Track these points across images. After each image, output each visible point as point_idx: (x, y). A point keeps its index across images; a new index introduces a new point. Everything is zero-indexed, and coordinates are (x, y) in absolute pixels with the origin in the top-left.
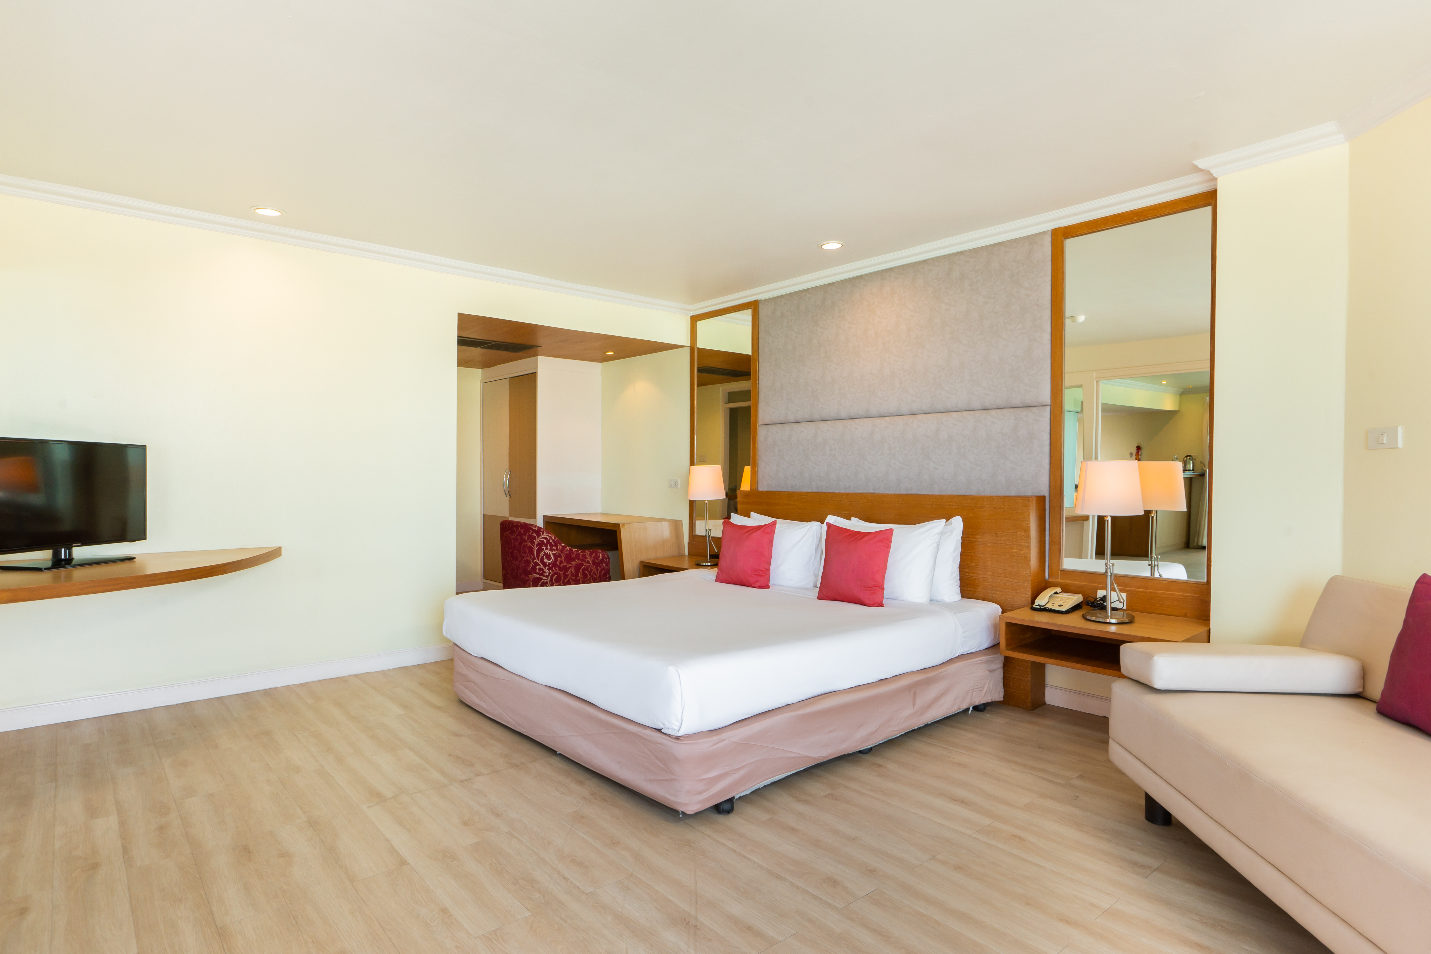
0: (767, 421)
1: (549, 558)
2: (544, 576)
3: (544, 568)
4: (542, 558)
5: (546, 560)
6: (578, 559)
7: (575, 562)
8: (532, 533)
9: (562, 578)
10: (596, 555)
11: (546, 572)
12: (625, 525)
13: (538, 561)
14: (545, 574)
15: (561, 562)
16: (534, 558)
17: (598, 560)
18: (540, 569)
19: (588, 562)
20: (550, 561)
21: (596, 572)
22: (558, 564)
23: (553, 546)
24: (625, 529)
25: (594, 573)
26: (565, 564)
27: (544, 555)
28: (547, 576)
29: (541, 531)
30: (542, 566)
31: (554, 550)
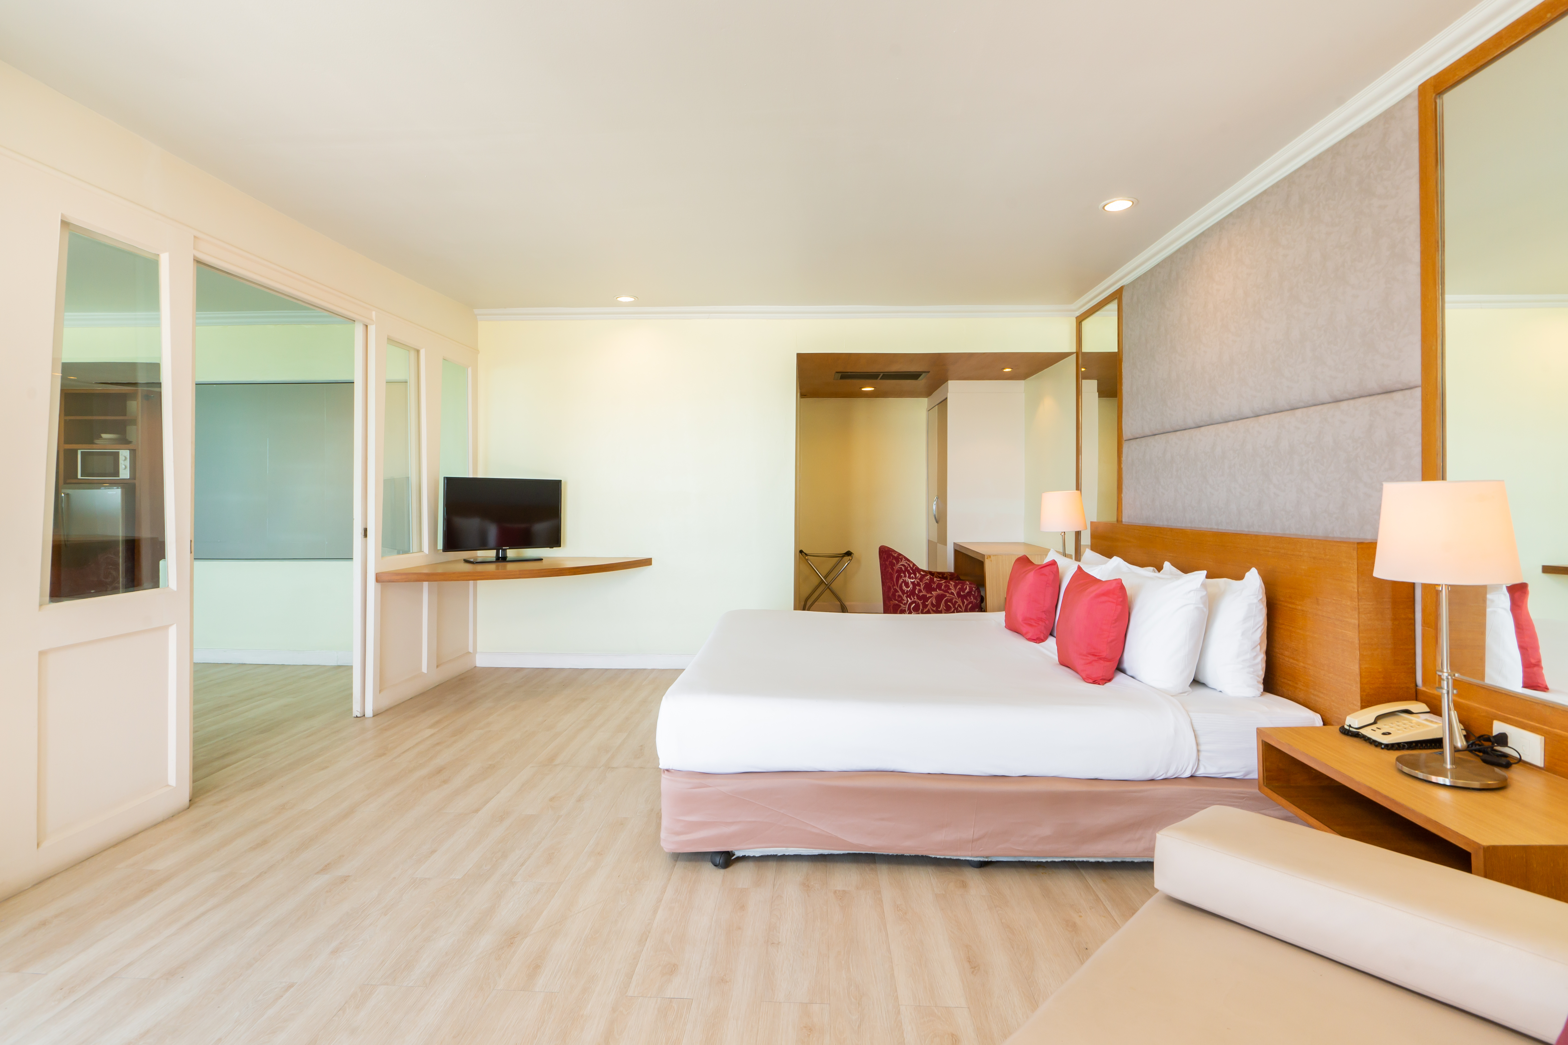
1: (907, 586)
2: (902, 603)
3: (902, 596)
4: (901, 584)
5: (904, 588)
6: (940, 589)
7: (936, 592)
8: (892, 559)
9: (921, 607)
10: (962, 586)
11: (904, 600)
13: (897, 588)
14: (904, 602)
15: (920, 591)
16: (894, 585)
17: (964, 592)
18: (899, 596)
19: (952, 594)
20: (909, 589)
21: (962, 605)
22: (917, 593)
23: (911, 574)
25: (959, 606)
26: (924, 593)
27: (902, 582)
28: (905, 604)
29: (900, 558)
30: (900, 593)
31: (913, 578)
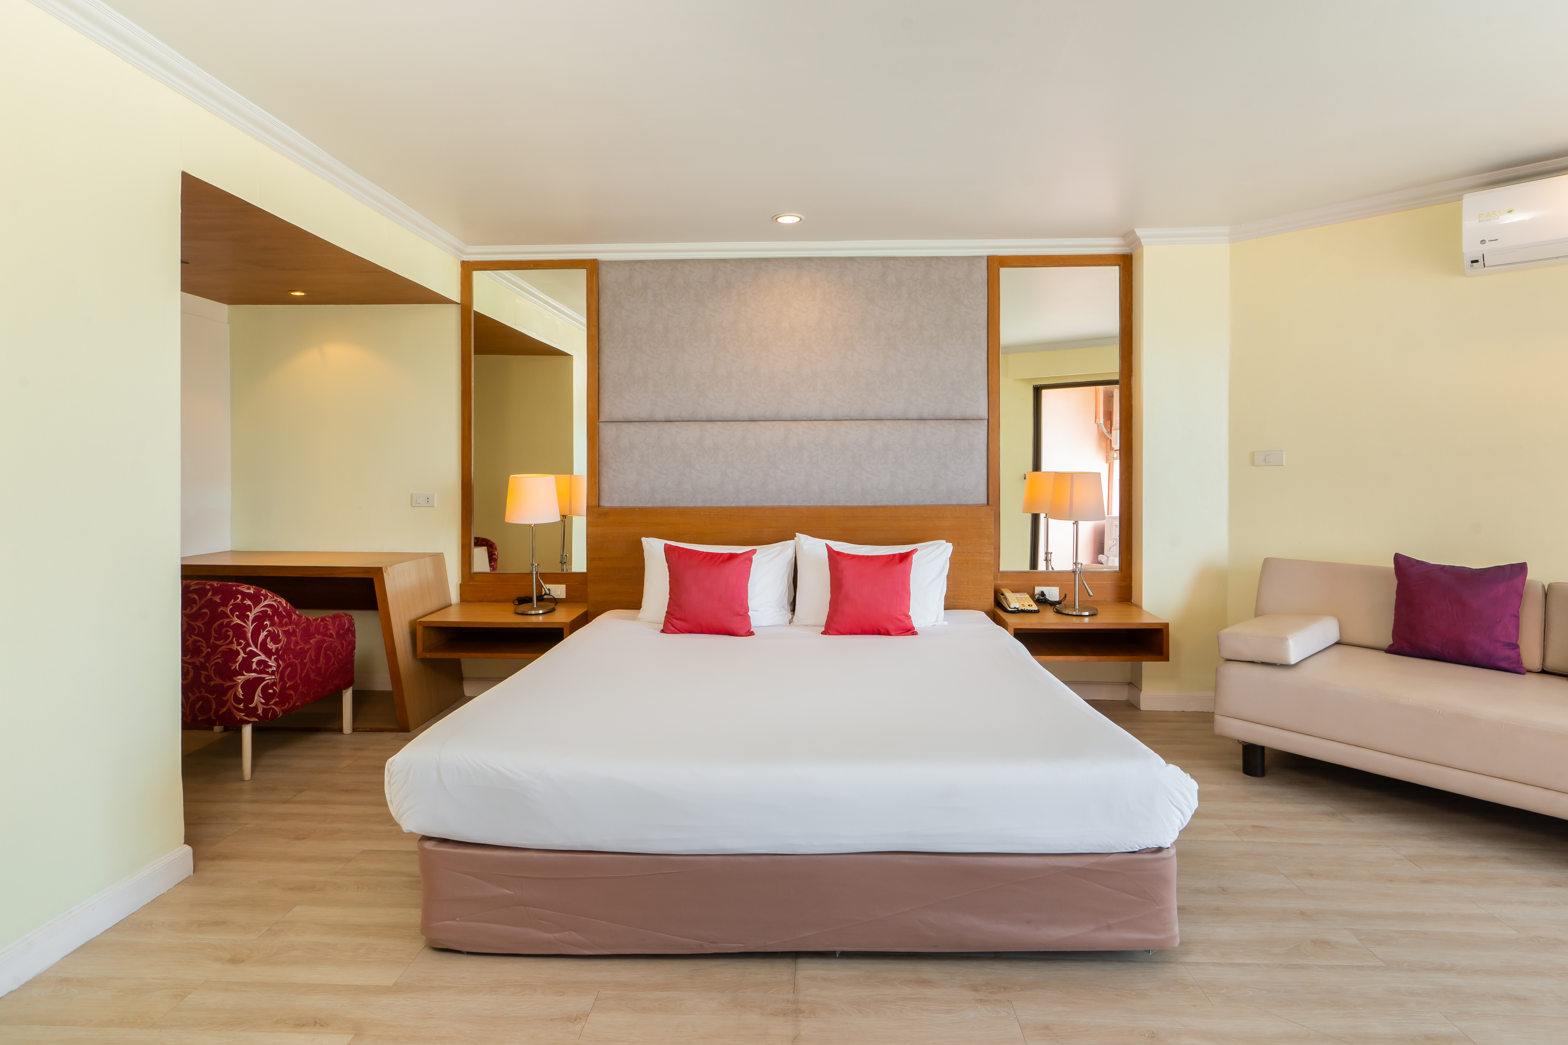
0: (618, 415)
2: (267, 673)
3: (267, 660)
4: (264, 642)
5: (271, 646)
6: (319, 634)
7: (315, 639)
8: (243, 599)
10: (340, 621)
11: (271, 666)
12: (388, 567)
13: (255, 650)
14: (270, 670)
15: (297, 643)
16: (248, 645)
17: (343, 629)
18: (261, 662)
19: (331, 636)
20: (279, 646)
21: (341, 649)
22: (293, 648)
23: (284, 617)
24: (388, 574)
25: (340, 653)
26: (302, 645)
27: (266, 636)
28: (273, 673)
29: (263, 595)
30: (263, 657)
31: (286, 624)
